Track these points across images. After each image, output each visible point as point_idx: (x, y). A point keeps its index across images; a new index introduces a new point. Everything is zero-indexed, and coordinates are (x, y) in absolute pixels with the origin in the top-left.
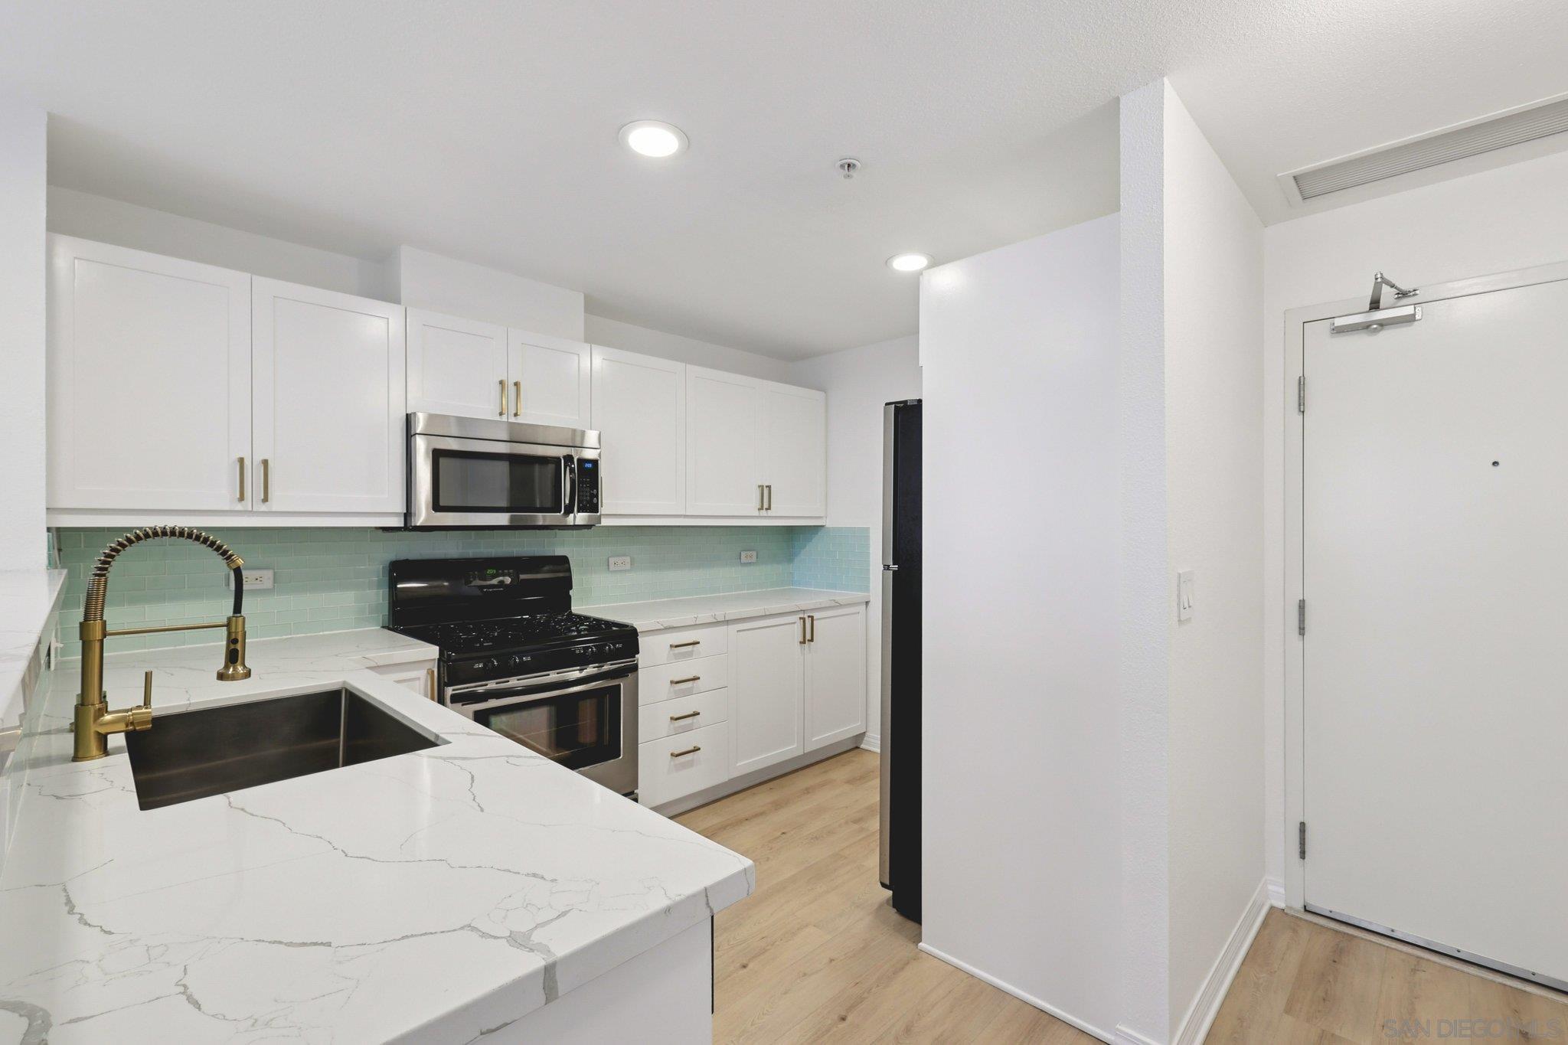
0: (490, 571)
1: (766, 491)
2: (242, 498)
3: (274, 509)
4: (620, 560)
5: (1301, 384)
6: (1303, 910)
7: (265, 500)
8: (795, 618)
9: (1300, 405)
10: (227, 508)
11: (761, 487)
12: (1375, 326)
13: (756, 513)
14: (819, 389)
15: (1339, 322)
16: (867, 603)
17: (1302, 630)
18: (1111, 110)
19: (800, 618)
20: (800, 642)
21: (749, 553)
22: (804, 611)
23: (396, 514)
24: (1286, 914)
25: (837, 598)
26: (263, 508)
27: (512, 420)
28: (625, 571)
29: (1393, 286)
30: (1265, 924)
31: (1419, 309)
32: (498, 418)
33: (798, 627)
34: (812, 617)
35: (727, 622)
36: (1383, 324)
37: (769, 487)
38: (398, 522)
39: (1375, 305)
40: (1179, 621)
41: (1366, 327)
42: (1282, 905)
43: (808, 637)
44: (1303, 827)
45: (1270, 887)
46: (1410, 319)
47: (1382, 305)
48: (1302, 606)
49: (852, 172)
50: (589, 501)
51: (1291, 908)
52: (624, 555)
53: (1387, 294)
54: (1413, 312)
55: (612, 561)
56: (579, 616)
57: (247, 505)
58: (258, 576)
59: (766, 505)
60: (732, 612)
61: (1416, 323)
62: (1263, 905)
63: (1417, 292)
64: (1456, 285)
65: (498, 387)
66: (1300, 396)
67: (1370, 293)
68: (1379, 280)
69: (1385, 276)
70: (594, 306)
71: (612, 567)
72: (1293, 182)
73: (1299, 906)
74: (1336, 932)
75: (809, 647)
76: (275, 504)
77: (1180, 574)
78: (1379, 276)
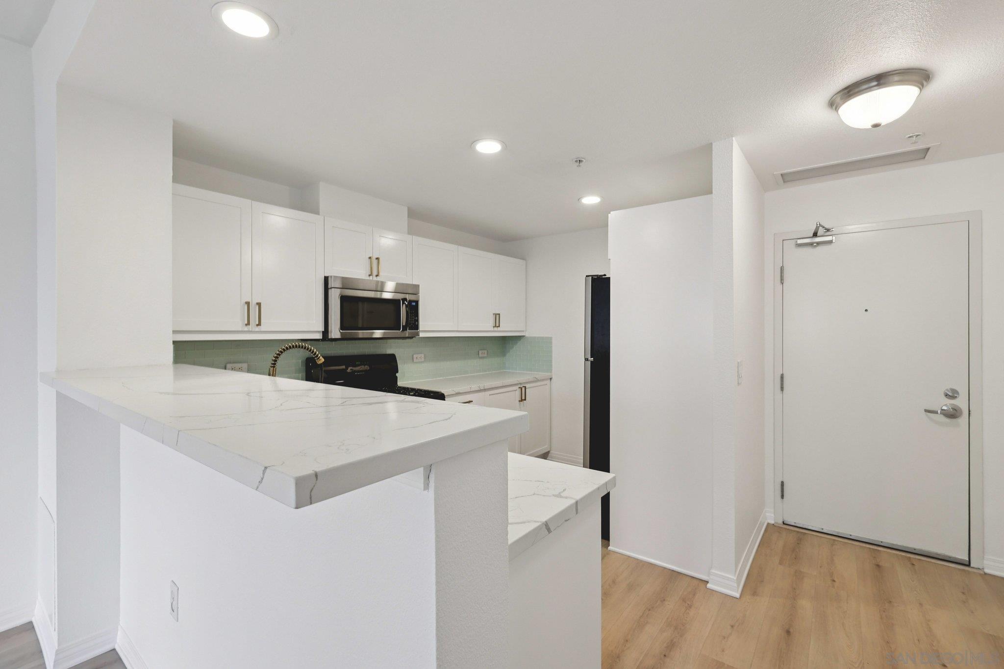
0: (357, 363)
1: (498, 316)
2: (248, 324)
3: (262, 330)
4: (419, 356)
5: (782, 269)
6: (782, 523)
7: (259, 324)
8: (516, 388)
9: (781, 280)
10: (240, 329)
11: (496, 315)
12: (815, 244)
13: (492, 329)
14: (523, 259)
15: (799, 242)
16: (551, 379)
17: (782, 389)
18: (707, 149)
19: (519, 388)
20: (519, 401)
21: (483, 351)
22: (520, 384)
23: (319, 332)
24: (775, 526)
25: (537, 376)
26: (257, 329)
27: (375, 278)
28: (422, 362)
29: (823, 227)
30: (766, 530)
31: (834, 238)
32: (368, 278)
33: (518, 393)
34: (525, 387)
35: (485, 390)
36: (818, 244)
37: (499, 314)
38: (319, 336)
39: (815, 235)
40: (738, 383)
41: (811, 244)
42: (773, 522)
43: (523, 398)
44: (782, 484)
45: (767, 514)
46: (831, 242)
47: (818, 234)
48: (782, 377)
49: (581, 164)
50: (413, 323)
51: (777, 523)
52: (421, 353)
53: (821, 231)
54: (831, 239)
55: (415, 356)
56: (400, 387)
57: (250, 328)
58: (240, 367)
59: (497, 325)
60: (488, 384)
61: (833, 244)
62: (764, 523)
63: (833, 229)
64: (850, 227)
65: (368, 261)
66: (781, 276)
67: (814, 230)
68: (818, 225)
69: (821, 223)
70: (413, 214)
71: (415, 360)
72: (780, 176)
73: (781, 522)
74: (798, 532)
75: (523, 404)
76: (263, 328)
77: (738, 362)
78: (818, 223)
